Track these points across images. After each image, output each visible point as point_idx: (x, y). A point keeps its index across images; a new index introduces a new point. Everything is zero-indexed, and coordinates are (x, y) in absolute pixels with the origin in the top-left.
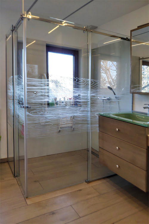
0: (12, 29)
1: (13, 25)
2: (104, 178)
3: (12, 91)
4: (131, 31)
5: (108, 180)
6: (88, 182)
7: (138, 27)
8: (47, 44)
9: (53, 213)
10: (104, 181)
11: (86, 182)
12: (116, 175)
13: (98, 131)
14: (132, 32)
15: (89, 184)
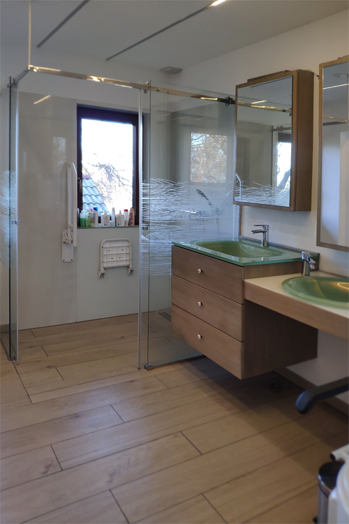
0: (9, 83)
1: (10, 78)
2: (180, 362)
3: (8, 199)
4: (238, 87)
5: (188, 364)
6: (149, 368)
7: (249, 80)
8: (78, 104)
9: (77, 416)
10: (180, 366)
11: (145, 368)
12: (204, 357)
13: (171, 274)
14: (238, 89)
15: (150, 371)
